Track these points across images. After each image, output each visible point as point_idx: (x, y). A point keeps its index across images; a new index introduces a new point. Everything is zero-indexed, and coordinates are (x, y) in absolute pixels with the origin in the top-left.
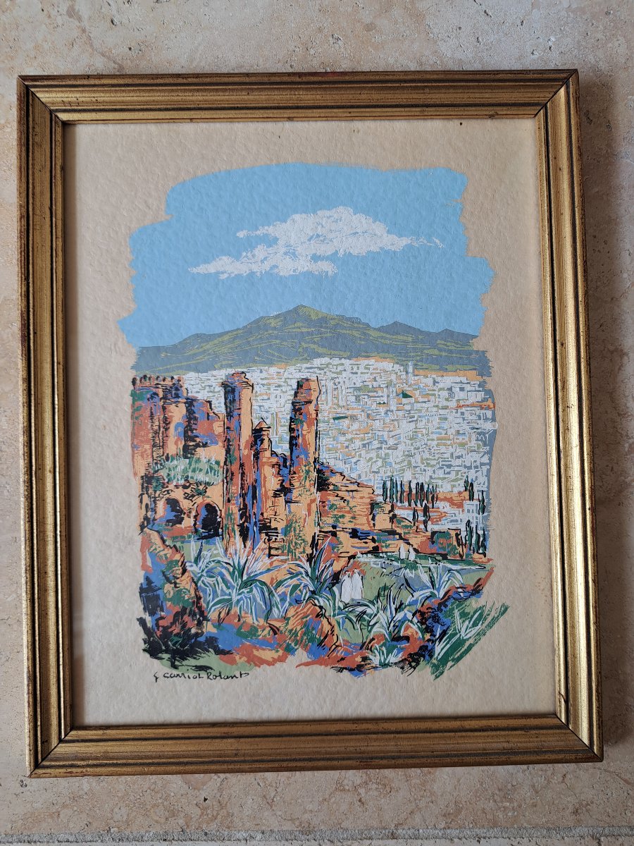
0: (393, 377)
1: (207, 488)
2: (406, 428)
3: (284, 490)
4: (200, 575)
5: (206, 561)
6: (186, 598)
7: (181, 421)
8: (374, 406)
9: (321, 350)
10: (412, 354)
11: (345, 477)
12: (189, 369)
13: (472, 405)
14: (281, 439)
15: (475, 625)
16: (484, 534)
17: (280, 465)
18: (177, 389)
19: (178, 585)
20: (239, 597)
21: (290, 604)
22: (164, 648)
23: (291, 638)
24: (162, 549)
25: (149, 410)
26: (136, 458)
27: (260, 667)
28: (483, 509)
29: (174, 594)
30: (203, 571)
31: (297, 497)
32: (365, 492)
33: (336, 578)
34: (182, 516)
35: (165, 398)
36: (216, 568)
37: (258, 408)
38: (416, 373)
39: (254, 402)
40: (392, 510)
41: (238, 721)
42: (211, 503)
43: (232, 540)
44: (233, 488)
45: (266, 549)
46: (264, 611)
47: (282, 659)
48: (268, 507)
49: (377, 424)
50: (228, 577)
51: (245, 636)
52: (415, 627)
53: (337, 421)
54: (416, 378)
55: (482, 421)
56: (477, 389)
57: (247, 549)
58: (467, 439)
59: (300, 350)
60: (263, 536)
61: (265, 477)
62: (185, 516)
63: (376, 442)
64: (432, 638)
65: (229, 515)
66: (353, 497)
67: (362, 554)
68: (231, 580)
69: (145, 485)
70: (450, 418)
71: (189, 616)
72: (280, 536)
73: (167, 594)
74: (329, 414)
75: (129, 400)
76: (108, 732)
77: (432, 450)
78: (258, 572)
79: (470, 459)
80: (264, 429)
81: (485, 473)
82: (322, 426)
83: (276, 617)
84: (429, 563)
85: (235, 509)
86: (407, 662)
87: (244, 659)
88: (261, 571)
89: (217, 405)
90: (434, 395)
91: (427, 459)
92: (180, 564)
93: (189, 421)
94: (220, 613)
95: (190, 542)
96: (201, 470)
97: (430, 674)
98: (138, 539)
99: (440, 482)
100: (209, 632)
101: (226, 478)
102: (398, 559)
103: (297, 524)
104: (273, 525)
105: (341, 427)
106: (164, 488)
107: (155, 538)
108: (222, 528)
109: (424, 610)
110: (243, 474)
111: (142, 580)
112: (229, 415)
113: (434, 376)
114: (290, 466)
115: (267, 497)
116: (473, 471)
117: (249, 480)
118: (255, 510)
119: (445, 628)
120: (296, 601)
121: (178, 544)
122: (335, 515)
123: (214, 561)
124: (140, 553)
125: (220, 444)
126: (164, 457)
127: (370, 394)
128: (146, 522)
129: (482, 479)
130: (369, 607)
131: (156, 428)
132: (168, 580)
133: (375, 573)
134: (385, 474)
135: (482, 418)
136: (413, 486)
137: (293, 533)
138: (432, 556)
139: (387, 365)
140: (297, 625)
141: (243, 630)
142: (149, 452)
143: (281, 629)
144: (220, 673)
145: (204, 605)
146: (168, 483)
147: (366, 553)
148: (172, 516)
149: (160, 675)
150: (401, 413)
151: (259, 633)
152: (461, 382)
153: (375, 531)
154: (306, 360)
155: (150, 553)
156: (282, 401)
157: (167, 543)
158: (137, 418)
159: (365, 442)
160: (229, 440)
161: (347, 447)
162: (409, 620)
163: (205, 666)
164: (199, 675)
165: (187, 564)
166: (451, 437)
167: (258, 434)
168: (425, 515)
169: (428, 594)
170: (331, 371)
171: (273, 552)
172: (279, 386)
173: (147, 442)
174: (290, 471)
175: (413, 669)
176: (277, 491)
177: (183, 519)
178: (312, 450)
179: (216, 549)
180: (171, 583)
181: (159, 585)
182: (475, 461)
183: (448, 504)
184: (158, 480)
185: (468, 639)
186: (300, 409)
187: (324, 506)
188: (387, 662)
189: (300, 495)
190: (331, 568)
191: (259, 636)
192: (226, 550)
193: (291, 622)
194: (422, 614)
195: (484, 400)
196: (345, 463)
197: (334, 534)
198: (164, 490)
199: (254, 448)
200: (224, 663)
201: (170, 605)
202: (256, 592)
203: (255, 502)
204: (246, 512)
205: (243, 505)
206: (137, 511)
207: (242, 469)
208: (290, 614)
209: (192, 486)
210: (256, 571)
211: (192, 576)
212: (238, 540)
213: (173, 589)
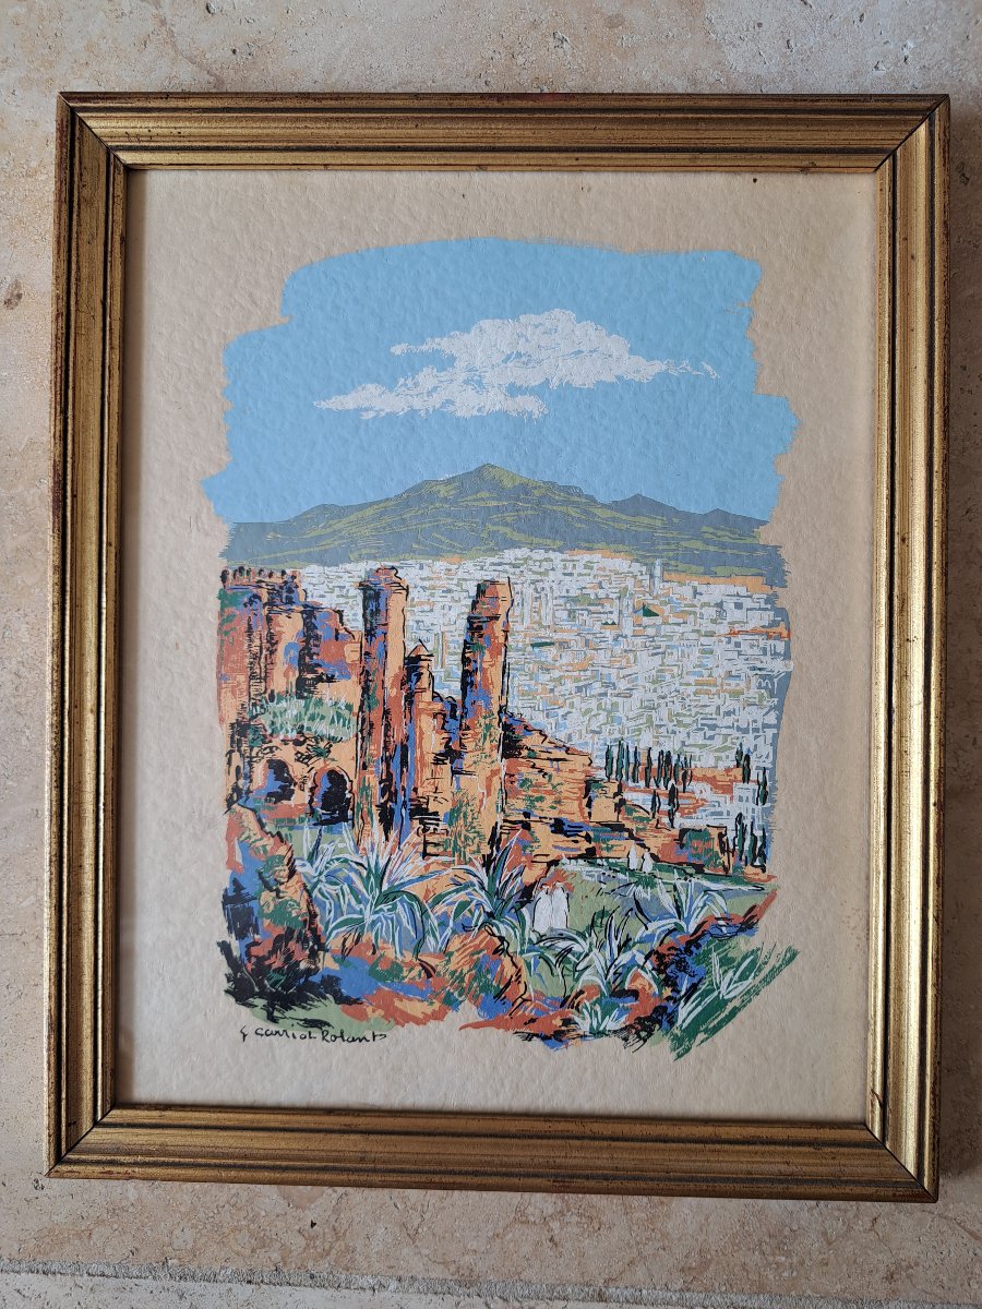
0: (630, 583)
1: (331, 746)
2: (647, 664)
3: (450, 754)
4: (315, 880)
5: (326, 859)
6: (294, 914)
7: (294, 640)
8: (597, 627)
9: (517, 537)
10: (661, 547)
11: (546, 737)
12: (310, 559)
13: (754, 632)
14: (448, 675)
15: (743, 977)
16: (764, 836)
17: (445, 715)
18: (290, 591)
19: (281, 895)
20: (375, 917)
21: (454, 932)
22: (257, 989)
23: (453, 983)
24: (259, 837)
25: (245, 621)
26: (222, 695)
27: (403, 1026)
28: (763, 797)
29: (275, 906)
30: (320, 874)
31: (470, 766)
32: (578, 763)
33: (527, 894)
34: (292, 787)
35: (271, 603)
36: (340, 870)
37: (415, 625)
38: (667, 576)
39: (408, 615)
40: (619, 792)
41: (368, 1107)
42: (338, 769)
43: (367, 827)
44: (372, 747)
45: (419, 844)
46: (413, 940)
47: (438, 1016)
48: (424, 779)
49: (602, 658)
50: (359, 885)
51: (382, 978)
52: (648, 977)
53: (537, 650)
54: (667, 585)
55: (769, 657)
56: (763, 606)
57: (390, 844)
58: (743, 685)
59: (484, 535)
60: (416, 824)
61: (422, 733)
62: (296, 788)
63: (598, 685)
64: (674, 995)
65: (364, 788)
66: (558, 770)
67: (570, 858)
68: (364, 891)
69: (236, 737)
70: (718, 651)
71: (297, 942)
72: (442, 826)
73: (265, 908)
74: (525, 636)
75: (215, 605)
76: (167, 1113)
77: (687, 702)
78: (406, 879)
79: (746, 717)
80: (423, 657)
81: (769, 741)
82: (513, 657)
83: (432, 950)
84: (675, 878)
85: (373, 781)
86: (634, 1031)
87: (380, 1012)
88: (410, 878)
89: (351, 617)
90: (695, 613)
91: (678, 714)
92: (286, 861)
93: (307, 642)
94: (345, 940)
95: (302, 828)
96: (323, 718)
97: (668, 1050)
98: (223, 821)
99: (697, 752)
100: (327, 969)
101: (361, 731)
102: (626, 870)
103: (469, 808)
104: (432, 807)
105: (543, 659)
106: (264, 741)
107: (249, 819)
108: (353, 809)
109: (663, 950)
110: (388, 727)
111: (227, 884)
112: (370, 633)
113: (696, 584)
114: (462, 717)
115: (424, 765)
116: (751, 736)
117: (397, 736)
118: (405, 783)
119: (695, 980)
120: (464, 927)
121: (284, 831)
122: (530, 796)
123: (338, 859)
124: (226, 843)
125: (354, 678)
126: (267, 695)
127: (592, 608)
128: (235, 795)
129: (766, 750)
130: (578, 942)
131: (256, 649)
132: (267, 885)
133: (588, 889)
134: (609, 735)
135: (769, 653)
136: (654, 755)
137: (461, 822)
138: (679, 866)
139: (621, 563)
140: (463, 964)
141: (379, 968)
142: (245, 686)
143: (438, 969)
144: (342, 1033)
145: (321, 927)
146: (271, 735)
147: (576, 858)
148: (276, 786)
149: (250, 1031)
150: (639, 641)
151: (405, 974)
152: (738, 595)
153: (591, 824)
154: (492, 551)
155: (241, 843)
156: (453, 614)
157: (267, 829)
158: (226, 633)
159: (581, 684)
160: (368, 673)
161: (552, 690)
162: (639, 966)
163: (318, 1021)
164: (310, 1033)
165: (297, 863)
166: (719, 681)
167: (413, 664)
168: (671, 802)
169: (671, 926)
170: (530, 570)
171: (430, 849)
172: (449, 591)
173: (241, 671)
174: (461, 725)
175: (642, 1042)
176: (440, 754)
177: (292, 792)
178: (496, 693)
179: (343, 841)
180: (271, 891)
181: (252, 893)
182: (755, 721)
183: (708, 787)
184: (256, 731)
185: (731, 1000)
186: (480, 628)
187: (512, 783)
188: (601, 1029)
189: (475, 762)
190: (519, 879)
191: (404, 978)
192: (358, 844)
193: (454, 959)
194: (660, 957)
195: (774, 624)
196: (547, 716)
197: (526, 826)
198: (265, 746)
199: (407, 686)
200: (349, 1018)
201: (269, 925)
202: (402, 911)
203: (405, 770)
204: (391, 785)
205: (387, 775)
206: (223, 777)
207: (387, 718)
208: (452, 948)
209: (308, 742)
210: (402, 878)
211: (304, 881)
212: (377, 828)
213: (273, 900)
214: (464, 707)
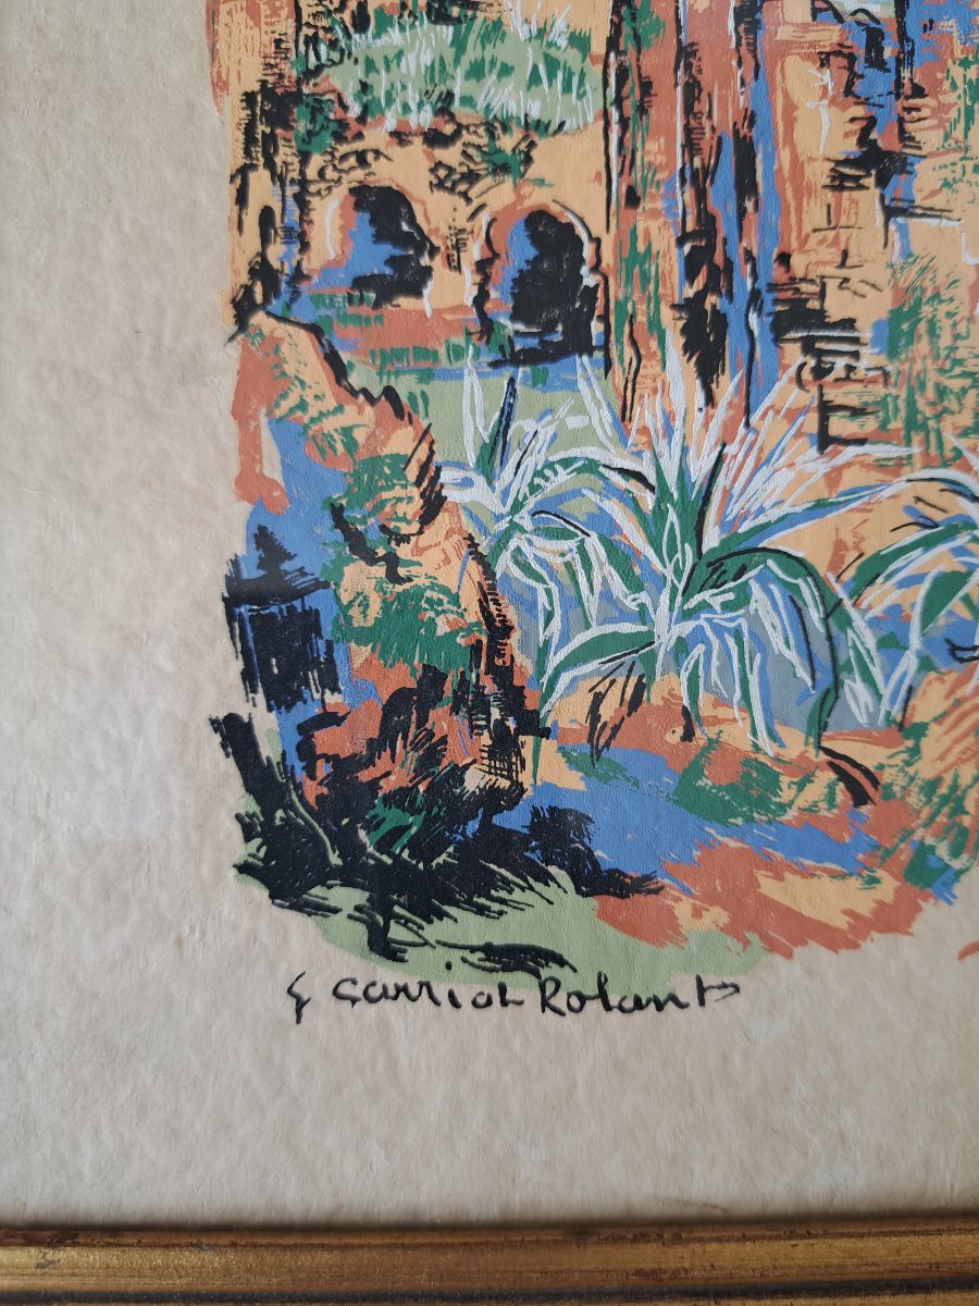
1: (532, 144)
3: (877, 161)
4: (504, 525)
5: (530, 463)
6: (442, 629)
17: (852, 58)
19: (402, 571)
20: (687, 627)
21: (926, 664)
22: (335, 859)
23: (932, 818)
24: (330, 404)
26: (223, 17)
27: (788, 955)
30: (517, 506)
31: (933, 194)
34: (425, 261)
36: (577, 493)
41: (691, 1212)
42: (555, 209)
43: (649, 368)
44: (652, 146)
45: (805, 410)
46: (805, 694)
47: (892, 920)
48: (807, 228)
50: (638, 540)
51: (717, 811)
57: (721, 413)
60: (793, 354)
61: (790, 107)
62: (438, 264)
65: (636, 260)
68: (649, 552)
69: (262, 128)
71: (455, 710)
72: (869, 358)
73: (355, 612)
76: (66, 1255)
78: (773, 515)
83: (863, 720)
85: (659, 233)
87: (717, 915)
88: (786, 509)
92: (412, 472)
94: (598, 699)
95: (458, 375)
96: (506, 70)
98: (225, 359)
100: (549, 787)
101: (619, 102)
103: (943, 309)
104: (837, 306)
106: (340, 137)
107: (301, 353)
108: (604, 318)
110: (693, 91)
111: (238, 544)
114: (899, 62)
115: (804, 191)
117: (722, 113)
118: (752, 241)
120: (954, 649)
121: (405, 386)
123: (566, 463)
124: (234, 424)
126: (347, 16)
128: (258, 289)
132: (358, 545)
137: (923, 346)
140: (960, 761)
141: (705, 782)
143: (886, 777)
144: (601, 986)
145: (524, 663)
146: (362, 119)
148: (376, 259)
149: (317, 989)
151: (786, 794)
155: (278, 424)
157: (355, 380)
163: (528, 949)
164: (503, 989)
165: (446, 476)
171: (839, 425)
174: (899, 83)
176: (846, 162)
177: (427, 272)
179: (580, 409)
180: (372, 559)
181: (315, 569)
184: (317, 108)
189: (946, 184)
191: (783, 807)
192: (625, 414)
193: (931, 745)
198: (343, 149)
200: (622, 936)
201: (368, 661)
202: (765, 607)
203: (749, 205)
204: (711, 247)
205: (699, 219)
206: (224, 237)
207: (688, 66)
208: (923, 710)
209: (466, 137)
210: (761, 510)
211: (470, 527)
212: (678, 369)
213: (380, 589)
214: (902, 36)
